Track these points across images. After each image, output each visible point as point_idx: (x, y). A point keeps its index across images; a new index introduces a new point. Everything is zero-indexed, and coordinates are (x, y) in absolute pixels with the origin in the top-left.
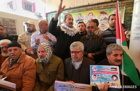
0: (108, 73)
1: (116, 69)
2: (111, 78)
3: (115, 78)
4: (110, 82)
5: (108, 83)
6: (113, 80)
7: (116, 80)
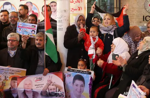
0: (29, 28)
1: (35, 26)
2: (31, 32)
3: (33, 32)
4: (30, 34)
5: (29, 35)
6: (32, 33)
7: (34, 33)
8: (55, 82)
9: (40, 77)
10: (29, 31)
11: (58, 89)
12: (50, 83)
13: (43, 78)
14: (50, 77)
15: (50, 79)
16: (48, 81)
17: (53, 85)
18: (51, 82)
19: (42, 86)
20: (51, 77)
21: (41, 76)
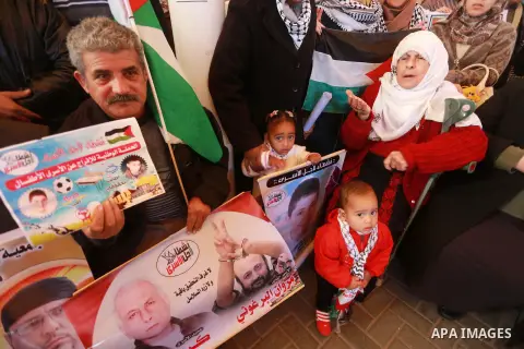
0: (99, 157)
2: (119, 173)
3: (134, 166)
4: (123, 189)
5: (117, 193)
7: (142, 171)
8: (245, 241)
9: (179, 245)
10: (107, 170)
11: (268, 258)
12: (230, 250)
13: (192, 246)
14: (216, 228)
15: (222, 235)
16: (217, 245)
17: (245, 254)
18: (234, 247)
19: (207, 279)
20: (219, 225)
21: (180, 238)
